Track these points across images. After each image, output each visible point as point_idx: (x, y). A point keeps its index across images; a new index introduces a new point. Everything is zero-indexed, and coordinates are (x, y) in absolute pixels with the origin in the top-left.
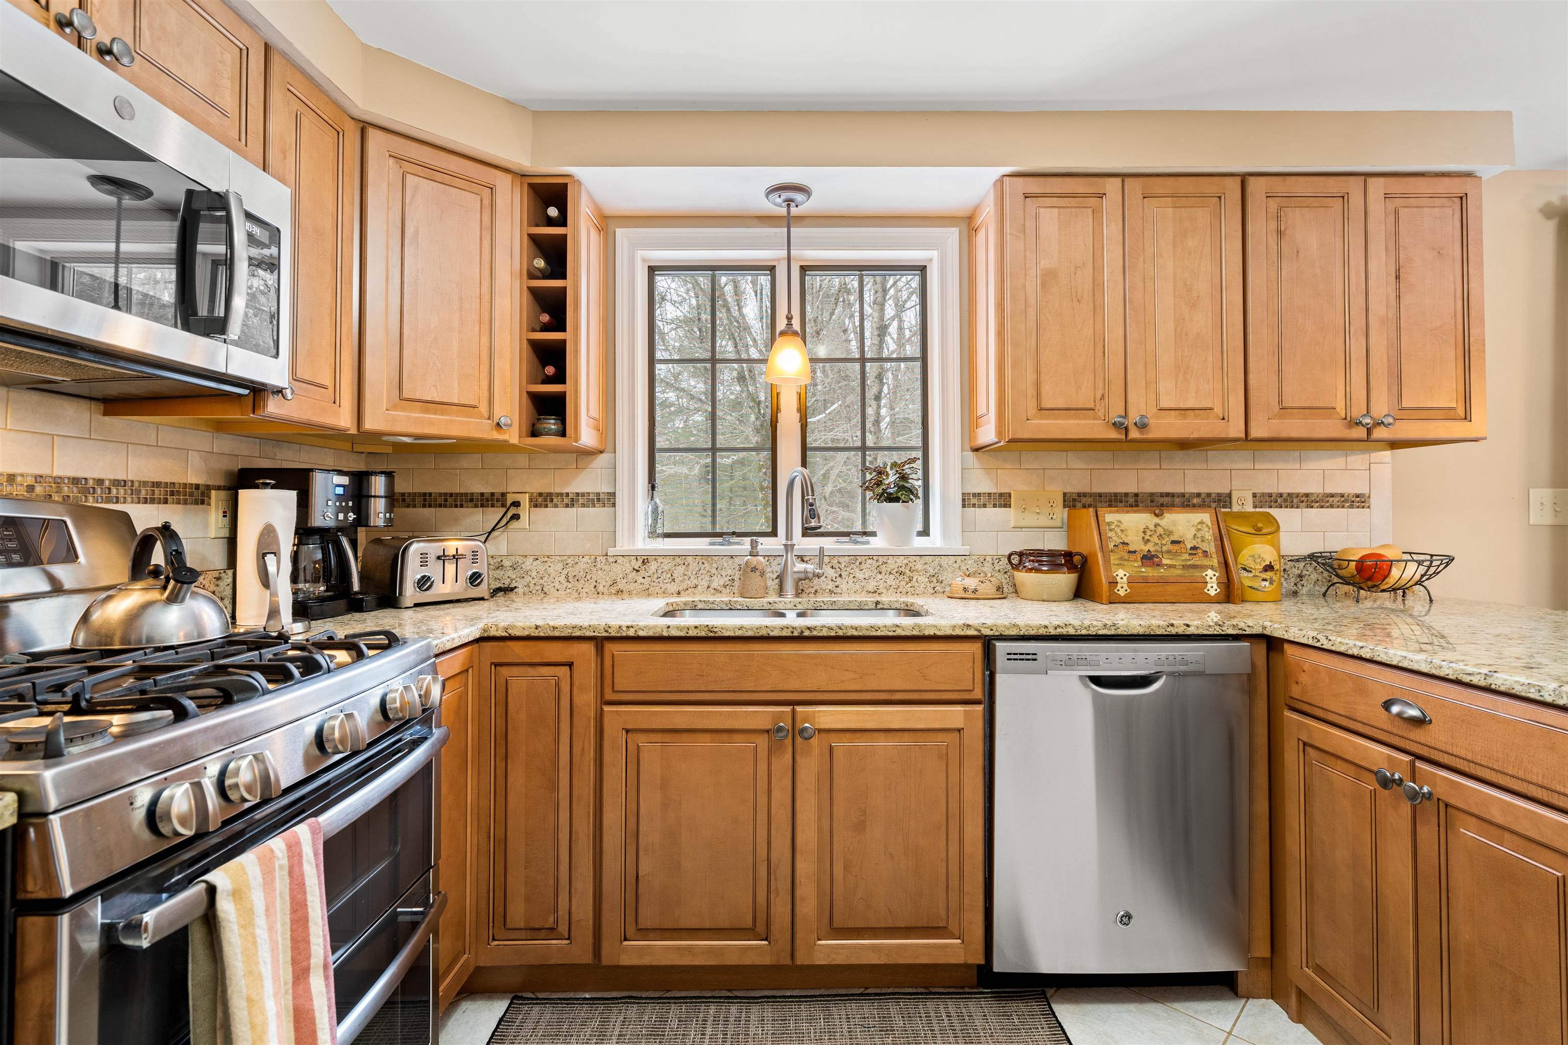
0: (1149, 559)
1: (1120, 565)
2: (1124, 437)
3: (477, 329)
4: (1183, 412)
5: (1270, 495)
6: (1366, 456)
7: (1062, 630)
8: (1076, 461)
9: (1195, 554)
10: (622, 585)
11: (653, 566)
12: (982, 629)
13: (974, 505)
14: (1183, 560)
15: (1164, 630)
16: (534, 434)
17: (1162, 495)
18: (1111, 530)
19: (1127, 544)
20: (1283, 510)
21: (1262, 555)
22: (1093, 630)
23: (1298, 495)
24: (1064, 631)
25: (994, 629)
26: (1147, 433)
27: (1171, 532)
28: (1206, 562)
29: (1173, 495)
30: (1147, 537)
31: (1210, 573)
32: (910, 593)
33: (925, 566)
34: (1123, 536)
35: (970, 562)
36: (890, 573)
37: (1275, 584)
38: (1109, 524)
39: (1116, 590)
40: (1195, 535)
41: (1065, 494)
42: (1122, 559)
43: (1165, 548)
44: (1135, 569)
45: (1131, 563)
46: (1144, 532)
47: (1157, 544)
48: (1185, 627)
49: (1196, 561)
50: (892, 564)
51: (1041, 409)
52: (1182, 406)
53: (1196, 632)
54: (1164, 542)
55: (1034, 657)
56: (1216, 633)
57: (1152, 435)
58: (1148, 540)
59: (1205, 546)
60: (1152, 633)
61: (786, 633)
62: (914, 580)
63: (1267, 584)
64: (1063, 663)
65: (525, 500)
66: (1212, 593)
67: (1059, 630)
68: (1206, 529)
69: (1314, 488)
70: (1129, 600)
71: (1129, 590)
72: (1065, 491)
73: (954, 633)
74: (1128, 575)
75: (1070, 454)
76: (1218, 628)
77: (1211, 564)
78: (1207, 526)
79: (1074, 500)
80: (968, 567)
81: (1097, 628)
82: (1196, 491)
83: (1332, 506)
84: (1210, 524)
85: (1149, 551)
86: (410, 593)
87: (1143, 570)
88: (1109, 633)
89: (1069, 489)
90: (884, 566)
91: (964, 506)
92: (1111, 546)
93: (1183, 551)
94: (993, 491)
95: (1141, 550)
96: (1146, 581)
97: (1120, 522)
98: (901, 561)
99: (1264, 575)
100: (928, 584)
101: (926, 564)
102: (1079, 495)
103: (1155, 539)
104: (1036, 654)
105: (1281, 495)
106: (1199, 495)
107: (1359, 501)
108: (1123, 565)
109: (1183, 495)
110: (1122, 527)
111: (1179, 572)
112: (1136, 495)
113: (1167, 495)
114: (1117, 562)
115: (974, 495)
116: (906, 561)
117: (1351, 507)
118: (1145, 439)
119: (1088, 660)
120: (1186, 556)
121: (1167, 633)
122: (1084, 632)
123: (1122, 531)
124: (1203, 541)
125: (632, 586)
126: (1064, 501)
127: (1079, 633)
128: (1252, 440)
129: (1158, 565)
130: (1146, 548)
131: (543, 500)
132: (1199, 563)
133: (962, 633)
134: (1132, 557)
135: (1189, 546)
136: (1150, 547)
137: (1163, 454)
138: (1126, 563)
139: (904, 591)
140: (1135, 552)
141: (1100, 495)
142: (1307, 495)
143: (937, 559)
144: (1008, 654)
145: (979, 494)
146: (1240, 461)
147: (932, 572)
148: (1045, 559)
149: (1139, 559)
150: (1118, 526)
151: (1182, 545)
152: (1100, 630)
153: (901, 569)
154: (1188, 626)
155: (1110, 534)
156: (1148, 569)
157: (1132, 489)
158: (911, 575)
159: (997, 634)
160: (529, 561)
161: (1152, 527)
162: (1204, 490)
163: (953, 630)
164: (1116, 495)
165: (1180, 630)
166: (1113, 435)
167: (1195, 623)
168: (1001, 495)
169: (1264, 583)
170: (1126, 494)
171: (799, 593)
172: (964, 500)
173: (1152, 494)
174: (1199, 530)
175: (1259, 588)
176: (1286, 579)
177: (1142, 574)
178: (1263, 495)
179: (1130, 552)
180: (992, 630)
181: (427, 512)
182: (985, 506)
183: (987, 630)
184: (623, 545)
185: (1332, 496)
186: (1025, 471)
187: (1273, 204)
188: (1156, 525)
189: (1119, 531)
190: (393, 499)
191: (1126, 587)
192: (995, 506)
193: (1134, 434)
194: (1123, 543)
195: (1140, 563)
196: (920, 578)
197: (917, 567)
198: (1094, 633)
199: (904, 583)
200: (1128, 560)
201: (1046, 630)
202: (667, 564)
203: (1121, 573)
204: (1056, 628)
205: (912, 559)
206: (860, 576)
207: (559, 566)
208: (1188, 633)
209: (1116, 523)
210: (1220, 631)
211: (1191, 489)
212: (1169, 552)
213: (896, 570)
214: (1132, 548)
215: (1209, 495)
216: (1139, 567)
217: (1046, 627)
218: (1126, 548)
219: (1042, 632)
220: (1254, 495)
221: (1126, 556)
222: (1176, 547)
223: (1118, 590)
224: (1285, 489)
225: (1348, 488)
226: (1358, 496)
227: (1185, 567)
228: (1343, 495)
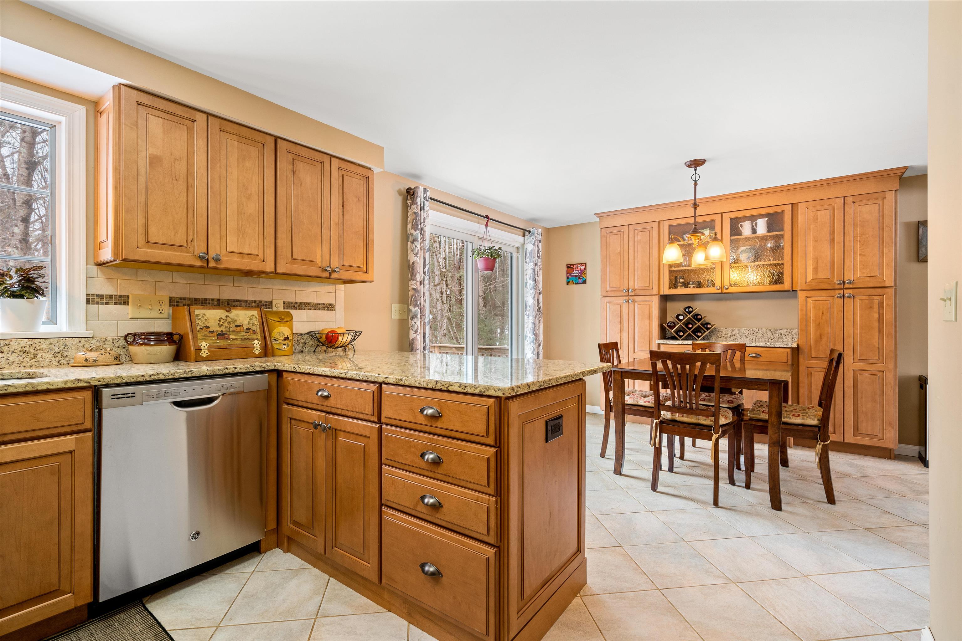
0: (222, 335)
1: (204, 340)
2: (206, 265)
4: (242, 255)
5: (292, 303)
6: (334, 286)
7: (155, 377)
8: (178, 278)
9: (249, 332)
12: (91, 382)
13: (97, 303)
14: (242, 336)
15: (221, 372)
17: (233, 300)
18: (198, 319)
19: (209, 327)
20: (298, 310)
21: (284, 332)
22: (176, 375)
23: (304, 303)
24: (156, 378)
25: (102, 380)
26: (220, 264)
27: (236, 320)
28: (254, 336)
29: (241, 301)
30: (221, 323)
31: (256, 342)
32: (34, 366)
33: (50, 346)
34: (206, 323)
35: (92, 342)
36: (13, 352)
37: (290, 346)
38: (197, 316)
39: (200, 354)
40: (249, 322)
41: (171, 298)
42: (205, 335)
43: (231, 329)
44: (213, 341)
45: (211, 338)
46: (220, 321)
47: (227, 327)
48: (234, 369)
49: (249, 336)
51: (148, 242)
52: (241, 251)
53: (240, 371)
54: (231, 326)
55: (133, 395)
56: (251, 370)
57: (222, 266)
58: (222, 325)
59: (254, 328)
60: (215, 374)
62: (39, 356)
63: (285, 346)
64: (154, 396)
66: (257, 352)
67: (152, 377)
68: (255, 319)
69: (311, 299)
70: (209, 359)
71: (209, 354)
72: (171, 296)
73: (66, 386)
74: (208, 345)
75: (175, 273)
76: (252, 368)
77: (257, 337)
78: (256, 317)
79: (177, 302)
80: (91, 345)
81: (179, 374)
82: (254, 299)
83: (319, 309)
84: (257, 317)
85: (222, 331)
87: (218, 342)
88: (187, 376)
89: (173, 295)
90: (7, 347)
91: (88, 303)
92: (198, 328)
93: (242, 330)
94: (115, 293)
95: (217, 331)
96: (219, 348)
97: (205, 314)
99: (284, 342)
100: (53, 359)
101: (51, 344)
102: (181, 299)
103: (226, 324)
104: (134, 393)
105: (297, 303)
106: (255, 302)
107: (330, 307)
108: (206, 339)
109: (247, 301)
110: (206, 317)
111: (239, 342)
112: (219, 300)
113: (237, 301)
114: (201, 338)
115: (98, 296)
116: (30, 343)
117: (328, 310)
118: (218, 267)
119: (172, 393)
120: (244, 333)
121: (224, 373)
122: (171, 377)
123: (205, 319)
124: (253, 325)
126: (170, 302)
127: (167, 377)
128: (279, 274)
129: (227, 339)
130: (220, 329)
132: (250, 337)
133: (74, 386)
134: (212, 334)
135: (245, 328)
136: (223, 329)
137: (235, 278)
138: (207, 338)
139: (29, 364)
140: (213, 332)
141: (195, 299)
142: (309, 304)
143: (62, 341)
144: (112, 395)
145: (102, 296)
146: (277, 285)
147: (57, 349)
148: (152, 337)
149: (216, 335)
150: (203, 317)
151: (241, 328)
152: (181, 375)
153: (25, 349)
154: (235, 368)
155: (198, 321)
156: (221, 341)
157: (217, 297)
158: (36, 352)
159: (104, 383)
161: (224, 318)
162: (258, 299)
163: (65, 384)
164: (206, 300)
165: (231, 371)
166: (199, 263)
167: (240, 366)
168: (121, 297)
169: (284, 346)
170: (212, 300)
172: (88, 299)
173: (228, 300)
174: (252, 319)
175: (282, 349)
176: (298, 345)
177: (218, 344)
178: (288, 302)
179: (210, 332)
180: (100, 381)
182: (107, 303)
183: (95, 382)
185: (320, 304)
186: (140, 282)
187: (290, 156)
188: (227, 317)
189: (203, 320)
191: (207, 351)
192: (116, 304)
193: (212, 264)
194: (206, 327)
195: (216, 338)
196: (44, 355)
197: (41, 347)
198: (178, 377)
199: (28, 359)
200: (209, 336)
201: (143, 378)
203: (204, 344)
204: (150, 376)
205: (36, 341)
208: (236, 372)
209: (202, 315)
210: (253, 369)
211: (251, 298)
212: (234, 331)
213: (20, 349)
214: (211, 329)
215: (261, 302)
216: (215, 340)
217: (143, 376)
218: (208, 329)
219: (139, 379)
220: (284, 303)
221: (208, 334)
222: (238, 329)
223: (202, 354)
224: (299, 300)
225: (327, 300)
226: (330, 305)
227: (242, 339)
228: (324, 304)
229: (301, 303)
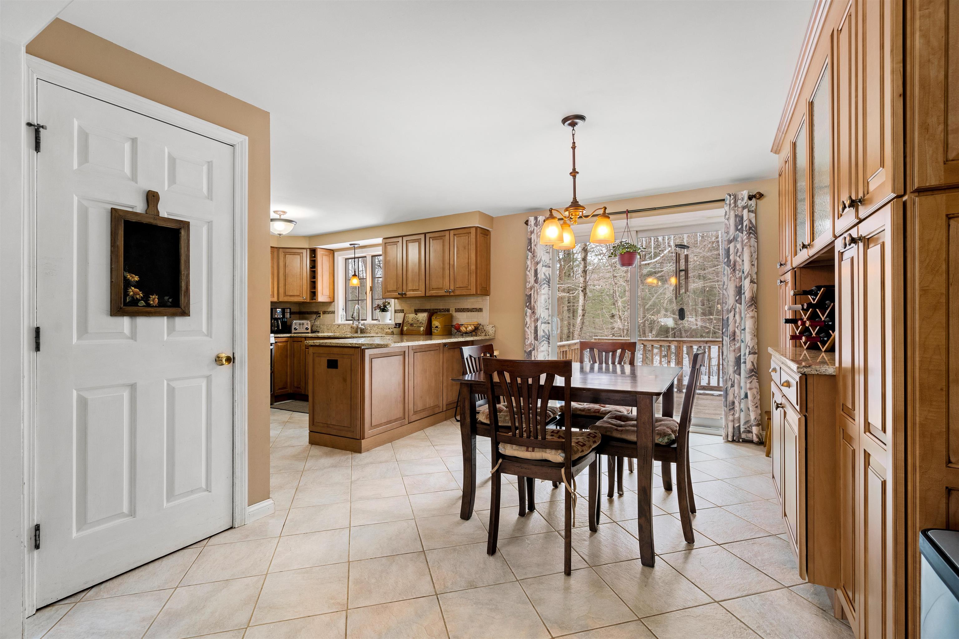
0: (412, 325)
1: (406, 326)
2: (402, 297)
3: (299, 281)
5: (459, 309)
8: (417, 301)
10: (335, 331)
11: (340, 327)
14: (418, 325)
16: (313, 300)
17: (435, 309)
20: (462, 313)
21: (435, 324)
23: (465, 309)
27: (418, 318)
28: (422, 326)
31: (422, 328)
40: (422, 319)
41: (415, 310)
42: (407, 325)
49: (420, 325)
50: (380, 327)
57: (407, 296)
58: (412, 320)
59: (423, 322)
61: (327, 337)
62: (384, 330)
63: (436, 331)
65: (322, 313)
66: (421, 333)
68: (425, 318)
69: (469, 307)
83: (474, 312)
86: (293, 331)
89: (416, 308)
91: (395, 313)
92: (406, 322)
95: (411, 323)
96: (410, 330)
98: (382, 326)
99: (435, 329)
102: (418, 309)
103: (414, 320)
105: (461, 309)
106: (443, 309)
107: (480, 310)
109: (440, 309)
111: (416, 328)
112: (430, 309)
113: (436, 309)
117: (478, 312)
123: (409, 318)
125: (337, 331)
126: (415, 311)
128: (427, 296)
131: (324, 313)
135: (420, 322)
136: (413, 322)
140: (409, 323)
142: (467, 309)
145: (398, 310)
155: (406, 319)
156: (411, 327)
160: (321, 326)
162: (444, 308)
166: (400, 296)
168: (401, 310)
171: (361, 333)
172: (395, 311)
173: (433, 309)
175: (434, 332)
177: (409, 328)
181: (307, 315)
184: (336, 322)
185: (473, 308)
187: (431, 240)
190: (291, 313)
191: (406, 331)
193: (404, 296)
194: (408, 321)
202: (343, 326)
203: (405, 328)
206: (375, 329)
207: (326, 327)
212: (416, 323)
215: (445, 309)
216: (409, 326)
220: (455, 309)
224: (462, 307)
225: (477, 306)
226: (480, 308)
227: (418, 327)
228: (476, 308)
229: (463, 309)
